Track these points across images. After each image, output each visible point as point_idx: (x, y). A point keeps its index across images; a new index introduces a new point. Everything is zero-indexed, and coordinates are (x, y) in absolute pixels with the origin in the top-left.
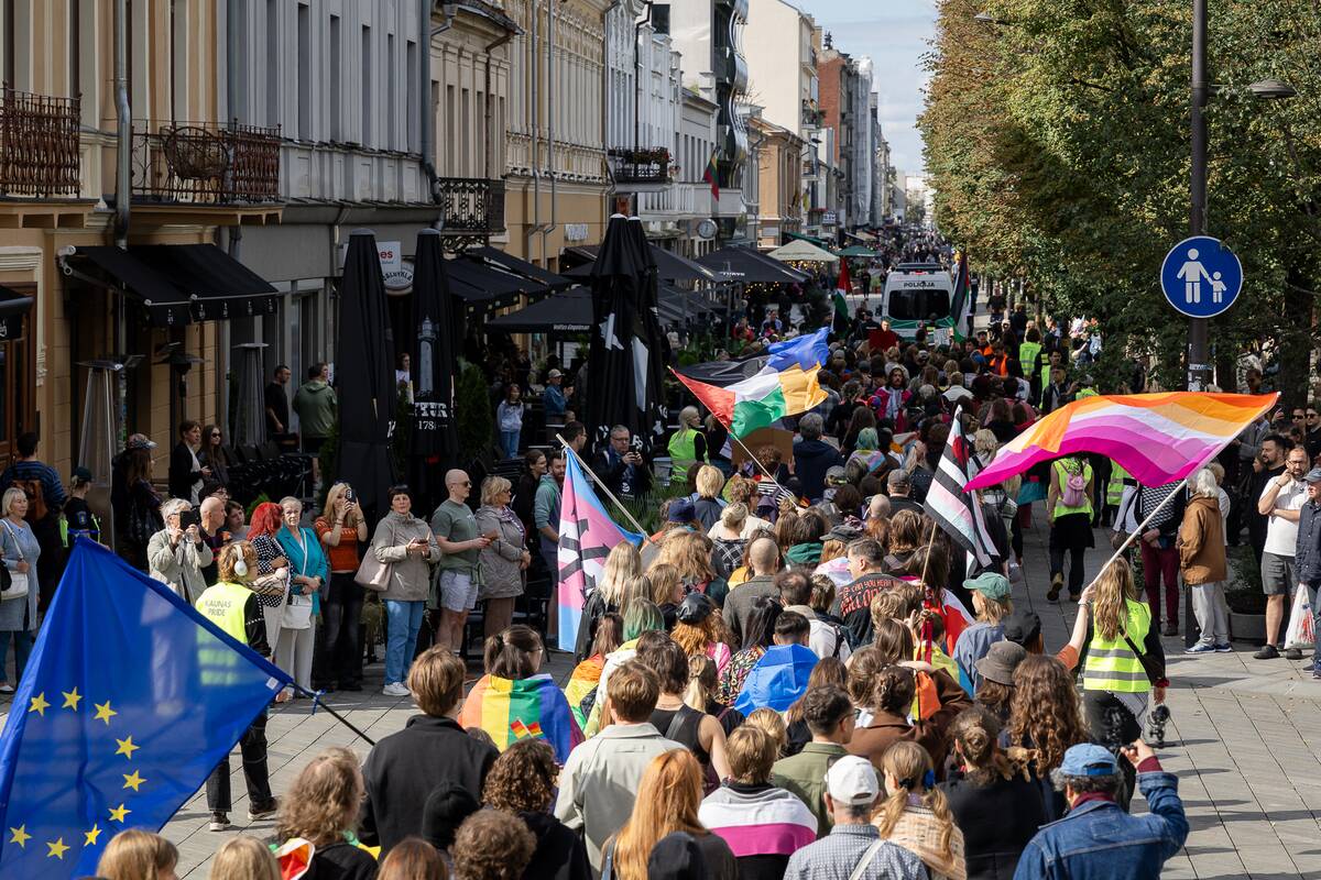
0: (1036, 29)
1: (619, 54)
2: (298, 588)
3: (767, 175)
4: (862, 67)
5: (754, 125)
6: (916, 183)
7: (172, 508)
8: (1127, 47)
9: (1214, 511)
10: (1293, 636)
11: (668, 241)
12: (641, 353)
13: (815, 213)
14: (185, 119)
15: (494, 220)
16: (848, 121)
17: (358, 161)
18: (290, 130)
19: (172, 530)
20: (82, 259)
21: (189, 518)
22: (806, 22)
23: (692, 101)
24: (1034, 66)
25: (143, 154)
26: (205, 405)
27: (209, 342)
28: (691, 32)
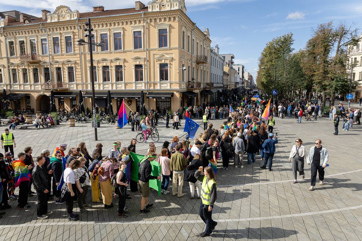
0: (264, 75)
1: (236, 76)
3: (246, 83)
4: (252, 76)
5: (245, 80)
6: (256, 83)
7: (207, 107)
8: (269, 76)
9: (275, 108)
10: (280, 116)
11: (239, 88)
12: (237, 97)
13: (249, 86)
14: (208, 82)
15: (227, 87)
16: (251, 79)
17: (219, 84)
18: (214, 82)
19: (207, 109)
20: (201, 91)
21: (208, 108)
22: (248, 73)
23: (241, 79)
24: (264, 78)
25: (205, 84)
26: (209, 100)
27: (209, 96)
28: (241, 74)
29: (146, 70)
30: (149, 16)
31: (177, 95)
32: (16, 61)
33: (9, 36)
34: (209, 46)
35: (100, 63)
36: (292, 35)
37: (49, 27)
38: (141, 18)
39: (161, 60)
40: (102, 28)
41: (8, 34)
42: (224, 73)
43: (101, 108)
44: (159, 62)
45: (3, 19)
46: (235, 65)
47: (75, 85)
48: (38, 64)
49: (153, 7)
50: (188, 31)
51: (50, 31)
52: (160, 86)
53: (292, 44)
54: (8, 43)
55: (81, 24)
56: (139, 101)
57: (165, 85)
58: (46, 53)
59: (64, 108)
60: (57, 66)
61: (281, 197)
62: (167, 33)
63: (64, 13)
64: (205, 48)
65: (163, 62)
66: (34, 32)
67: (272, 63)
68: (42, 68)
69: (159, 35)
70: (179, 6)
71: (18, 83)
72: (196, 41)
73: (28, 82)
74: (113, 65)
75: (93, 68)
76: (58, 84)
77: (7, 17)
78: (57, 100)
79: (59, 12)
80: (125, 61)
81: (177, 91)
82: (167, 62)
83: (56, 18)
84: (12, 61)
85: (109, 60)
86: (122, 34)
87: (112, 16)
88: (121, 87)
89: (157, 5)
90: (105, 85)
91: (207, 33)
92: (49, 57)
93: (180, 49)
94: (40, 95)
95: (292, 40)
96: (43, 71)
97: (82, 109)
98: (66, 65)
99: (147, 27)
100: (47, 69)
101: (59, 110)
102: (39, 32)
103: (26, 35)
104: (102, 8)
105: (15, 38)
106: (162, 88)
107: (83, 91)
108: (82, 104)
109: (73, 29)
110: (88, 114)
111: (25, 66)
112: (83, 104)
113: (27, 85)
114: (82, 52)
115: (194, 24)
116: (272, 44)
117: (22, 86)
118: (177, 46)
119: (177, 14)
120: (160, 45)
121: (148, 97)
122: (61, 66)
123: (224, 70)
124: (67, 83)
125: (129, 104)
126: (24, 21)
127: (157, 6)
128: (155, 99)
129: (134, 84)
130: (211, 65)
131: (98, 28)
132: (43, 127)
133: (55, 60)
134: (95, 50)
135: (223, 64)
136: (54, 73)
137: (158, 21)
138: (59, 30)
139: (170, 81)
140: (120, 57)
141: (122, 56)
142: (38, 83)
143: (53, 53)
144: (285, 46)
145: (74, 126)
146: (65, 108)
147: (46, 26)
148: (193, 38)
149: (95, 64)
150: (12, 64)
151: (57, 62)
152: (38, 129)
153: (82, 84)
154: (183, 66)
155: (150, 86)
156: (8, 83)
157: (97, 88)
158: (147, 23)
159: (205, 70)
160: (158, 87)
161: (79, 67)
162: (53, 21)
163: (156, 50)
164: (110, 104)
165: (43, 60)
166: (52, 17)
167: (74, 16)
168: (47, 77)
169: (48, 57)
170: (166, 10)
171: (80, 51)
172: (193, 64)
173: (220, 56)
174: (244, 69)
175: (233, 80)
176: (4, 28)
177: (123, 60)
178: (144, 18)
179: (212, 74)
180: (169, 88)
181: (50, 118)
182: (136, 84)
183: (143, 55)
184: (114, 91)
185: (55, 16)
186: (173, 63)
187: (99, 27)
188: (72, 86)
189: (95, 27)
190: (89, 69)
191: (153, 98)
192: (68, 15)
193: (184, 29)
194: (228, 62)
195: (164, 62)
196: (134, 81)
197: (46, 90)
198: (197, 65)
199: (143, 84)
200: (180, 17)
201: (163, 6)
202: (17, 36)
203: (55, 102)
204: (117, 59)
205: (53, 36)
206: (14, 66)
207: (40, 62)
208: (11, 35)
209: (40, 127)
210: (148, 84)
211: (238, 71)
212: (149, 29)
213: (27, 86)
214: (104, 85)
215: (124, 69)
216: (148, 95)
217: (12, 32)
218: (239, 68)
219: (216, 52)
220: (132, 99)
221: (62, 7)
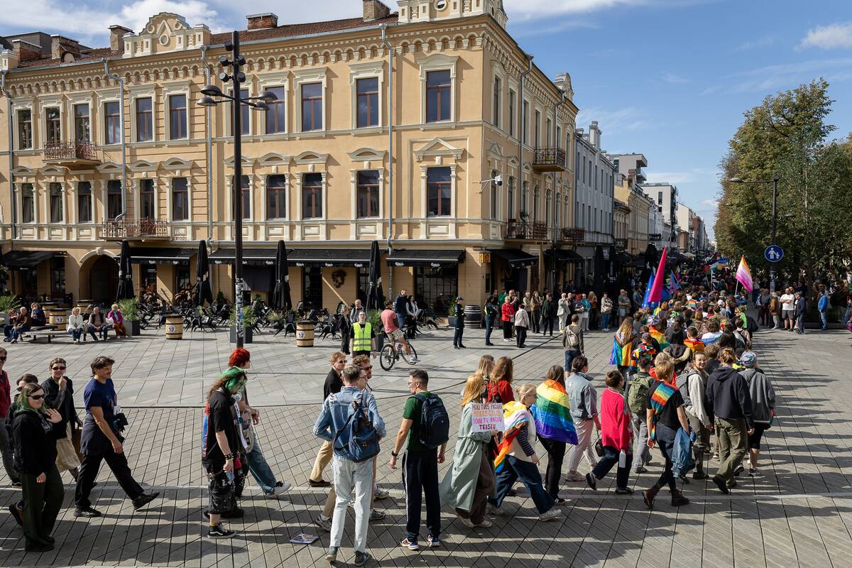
0: (738, 206)
1: (651, 216)
2: (585, 310)
3: (682, 240)
4: (702, 219)
5: (679, 230)
6: (713, 242)
7: (563, 295)
11: (661, 251)
13: (691, 247)
14: (567, 226)
15: (626, 247)
16: (699, 229)
17: (599, 235)
18: (587, 229)
19: (563, 299)
20: (547, 251)
21: (566, 296)
22: (690, 210)
23: (666, 225)
24: (738, 214)
25: (559, 233)
26: (570, 278)
27: (571, 267)
28: (666, 212)
29: (388, 186)
30: (400, 35)
31: (476, 257)
32: (33, 162)
33: (20, 96)
34: (573, 124)
35: (260, 167)
36: (826, 85)
37: (128, 69)
38: (379, 41)
39: (432, 158)
40: (270, 72)
41: (18, 91)
42: (617, 205)
43: (259, 293)
44: (425, 164)
45: (6, 52)
46: (648, 185)
47: (189, 229)
48: (92, 172)
49: (411, 11)
50: (510, 77)
51: (129, 80)
52: (428, 232)
53: (826, 113)
54: (15, 115)
55: (213, 60)
56: (366, 275)
57: (442, 229)
58: (115, 142)
59: (155, 292)
60: (143, 175)
61: (803, 537)
62: (449, 80)
63: (168, 32)
64: (558, 128)
65: (437, 162)
66: (85, 84)
67: (765, 172)
68: (102, 182)
69: (427, 89)
70: (485, 7)
71: (34, 223)
72: (533, 106)
73: (62, 220)
74: (297, 171)
75: (240, 182)
76: (142, 226)
77: (17, 48)
78: (136, 269)
79: (156, 31)
80: (330, 160)
81: (476, 246)
82: (450, 162)
83: (147, 47)
84: (22, 162)
85: (286, 158)
86: (324, 85)
87: (298, 37)
88: (317, 234)
89: (424, 5)
90: (272, 227)
91: (565, 85)
92: (121, 153)
93: (487, 125)
94: (93, 254)
95: (825, 101)
96: (104, 190)
97: (205, 293)
98: (167, 172)
99: (395, 68)
100: (114, 185)
101: (143, 297)
102: (99, 85)
103: (65, 93)
104: (271, 19)
105: (36, 101)
106: (433, 238)
107: (210, 246)
108: (204, 279)
109: (191, 75)
110: (219, 308)
111: (56, 176)
112: (208, 279)
113: (60, 227)
114: (214, 136)
115: (527, 58)
116: (762, 114)
117: (46, 230)
118: (478, 117)
119: (481, 29)
120: (431, 116)
121: (392, 263)
122: (153, 175)
123: (615, 197)
124: (168, 221)
125: (337, 281)
126: (63, 56)
127: (424, 7)
128: (411, 269)
129: (353, 226)
130: (577, 178)
131: (259, 71)
132: (95, 337)
133: (139, 158)
134: (247, 132)
135: (612, 178)
136: (133, 194)
137: (425, 48)
138: (152, 79)
139: (456, 216)
140: (316, 151)
141: (321, 148)
142: (89, 223)
143: (134, 141)
144: (803, 119)
145: (180, 339)
146: (159, 291)
147: (119, 68)
148: (525, 98)
149: (247, 171)
150: (24, 170)
151: (144, 165)
152: (79, 343)
153: (208, 227)
154: (495, 173)
155: (399, 231)
156: (8, 222)
157: (248, 237)
158: (396, 54)
159: (558, 190)
160: (420, 235)
161: (203, 179)
162: (139, 54)
163: (419, 129)
164: (283, 280)
165: (107, 159)
166: (135, 44)
167: (194, 39)
168: (114, 206)
169: (120, 150)
170: (448, 18)
171: (206, 136)
172: (524, 170)
173: (604, 154)
174: (677, 198)
175: (642, 227)
176: (8, 74)
177: (325, 158)
178: (386, 41)
179: (580, 206)
180: (452, 236)
181: (116, 315)
182: (358, 226)
183: (381, 144)
184: (298, 246)
185: (145, 41)
186: (467, 165)
187: (261, 67)
188: (182, 231)
189: (251, 68)
190: (228, 183)
191: (407, 264)
192: (180, 38)
193: (497, 70)
194: (627, 175)
195: (439, 163)
196: (353, 217)
197: (109, 240)
198: (535, 176)
199: (380, 226)
200: (487, 36)
201: (439, 7)
202: (40, 95)
203: (131, 273)
204: (308, 156)
205: (136, 94)
206: (28, 177)
207: (98, 165)
208: (26, 92)
209: (85, 340)
210: (394, 226)
211: (657, 203)
212: (398, 71)
213: (58, 232)
214: (268, 227)
215: (327, 184)
216: (392, 256)
217: (29, 86)
218: (660, 194)
219: (592, 141)
220: (344, 269)
221: (164, 16)
